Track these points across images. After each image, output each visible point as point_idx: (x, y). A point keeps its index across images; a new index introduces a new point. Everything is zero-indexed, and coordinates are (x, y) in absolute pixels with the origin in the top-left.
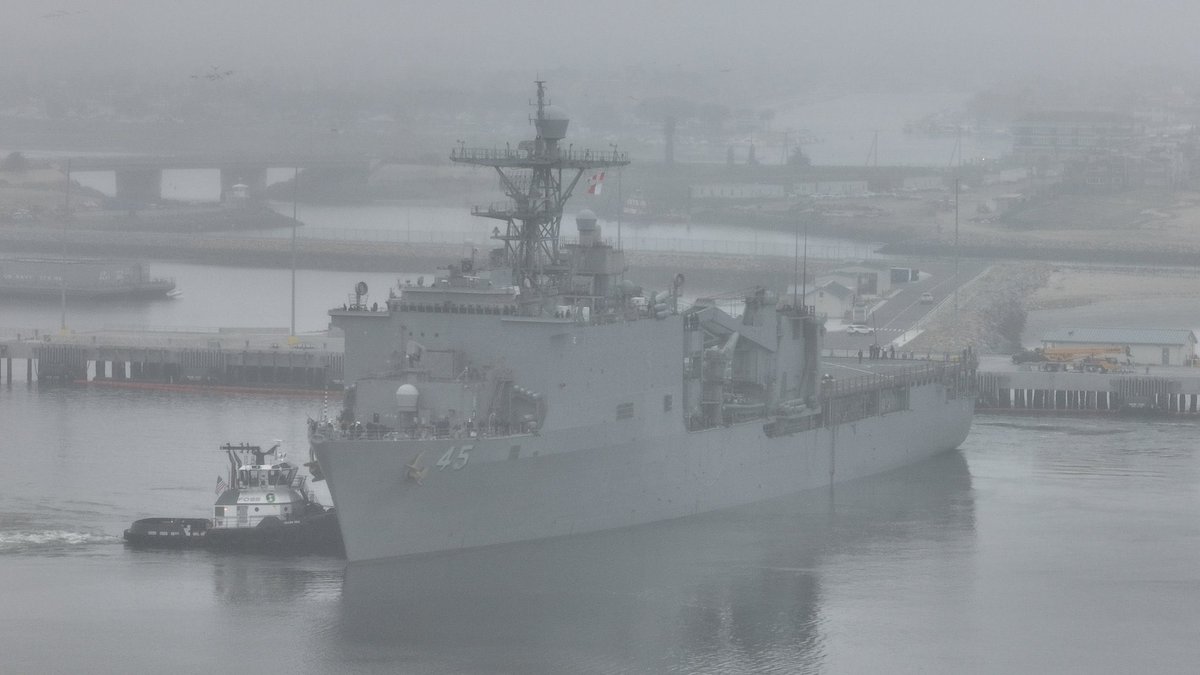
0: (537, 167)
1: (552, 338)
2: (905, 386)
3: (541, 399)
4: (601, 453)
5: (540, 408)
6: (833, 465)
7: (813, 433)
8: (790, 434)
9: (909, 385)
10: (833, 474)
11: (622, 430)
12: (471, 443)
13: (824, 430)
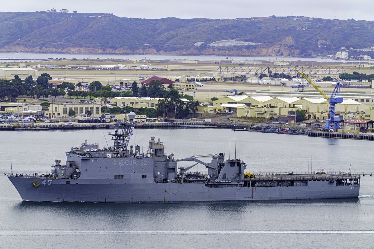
1: (82, 160)
2: (305, 180)
3: (80, 172)
4: (110, 185)
5: (78, 174)
6: (253, 196)
7: (239, 188)
8: (223, 187)
9: (307, 180)
10: (253, 198)
11: (118, 181)
12: (51, 180)
13: (246, 188)
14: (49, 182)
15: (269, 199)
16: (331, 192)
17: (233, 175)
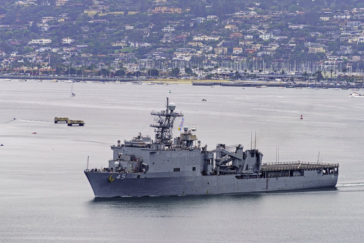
0: (167, 116)
1: (150, 153)
2: (302, 170)
3: (147, 166)
4: (169, 179)
5: (147, 168)
6: (267, 187)
7: (258, 179)
8: (247, 179)
9: (304, 170)
10: (267, 189)
11: (176, 174)
12: (125, 174)
13: (263, 178)
14: (123, 176)
15: (278, 189)
16: (319, 182)
17: (253, 166)
